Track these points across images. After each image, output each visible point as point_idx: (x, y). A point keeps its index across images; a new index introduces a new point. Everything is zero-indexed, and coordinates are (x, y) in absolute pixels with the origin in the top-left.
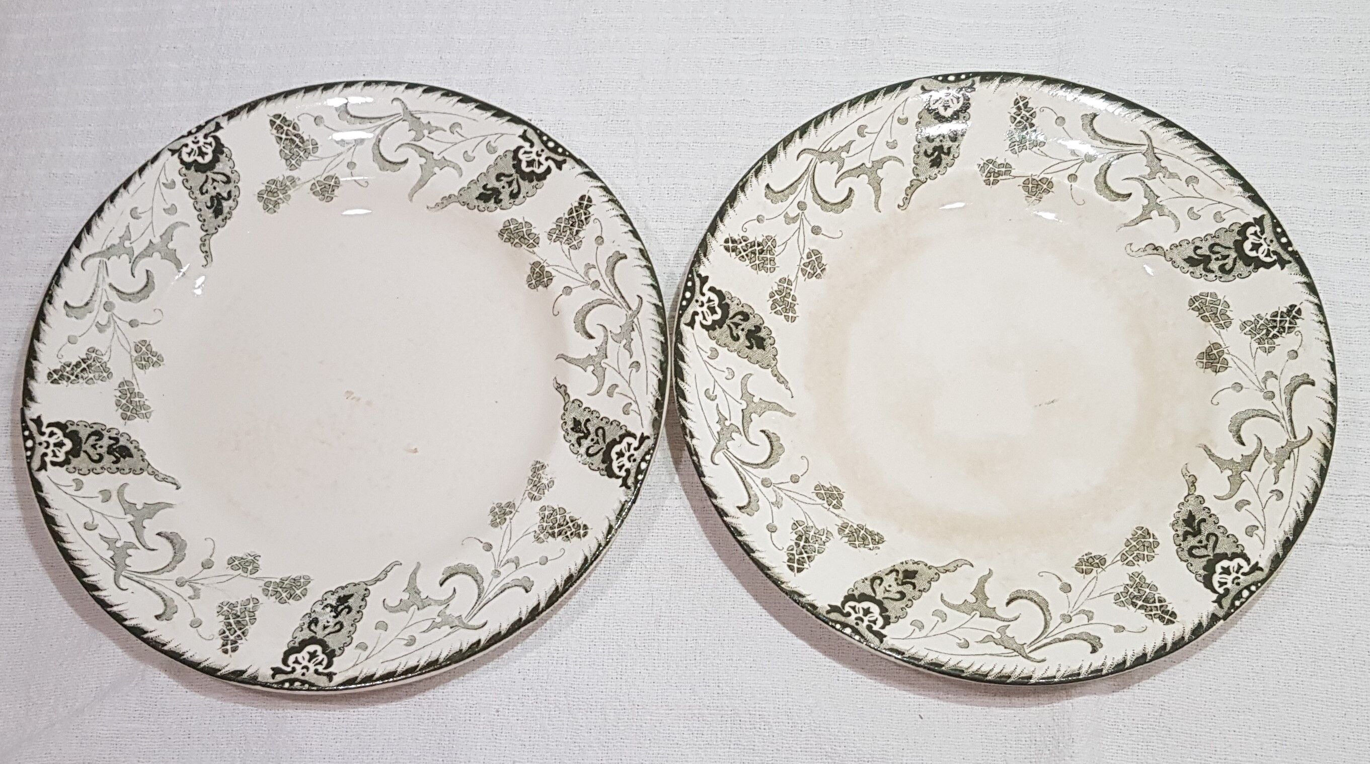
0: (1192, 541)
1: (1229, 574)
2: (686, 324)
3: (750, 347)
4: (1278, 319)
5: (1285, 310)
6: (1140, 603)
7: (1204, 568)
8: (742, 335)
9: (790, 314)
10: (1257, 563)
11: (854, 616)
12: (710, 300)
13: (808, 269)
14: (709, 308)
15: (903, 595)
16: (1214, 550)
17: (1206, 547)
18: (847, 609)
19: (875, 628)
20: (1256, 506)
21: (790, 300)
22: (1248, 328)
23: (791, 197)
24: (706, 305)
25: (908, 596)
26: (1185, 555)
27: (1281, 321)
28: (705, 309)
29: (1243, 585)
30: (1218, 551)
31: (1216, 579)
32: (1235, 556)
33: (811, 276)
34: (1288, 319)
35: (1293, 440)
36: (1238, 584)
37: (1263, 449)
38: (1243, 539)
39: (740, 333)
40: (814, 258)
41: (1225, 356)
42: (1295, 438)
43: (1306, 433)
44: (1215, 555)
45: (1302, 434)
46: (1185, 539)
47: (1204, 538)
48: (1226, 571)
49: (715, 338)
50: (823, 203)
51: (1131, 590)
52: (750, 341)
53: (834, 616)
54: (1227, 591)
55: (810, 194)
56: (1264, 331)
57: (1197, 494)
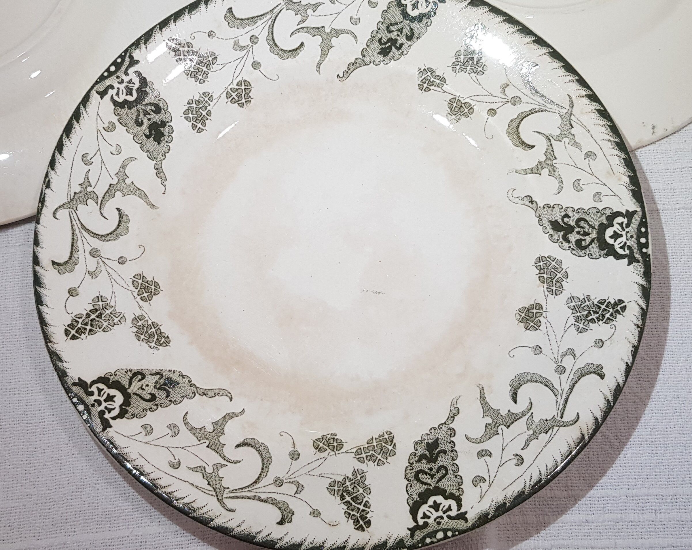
0: (424, 465)
1: (437, 510)
2: (97, 92)
3: (148, 137)
4: (603, 307)
5: (612, 302)
6: (348, 498)
7: (420, 495)
8: (146, 123)
9: (199, 125)
10: (466, 513)
11: (95, 397)
12: (130, 81)
13: (234, 95)
14: (127, 88)
15: (153, 397)
16: (438, 482)
17: (432, 476)
18: (94, 389)
19: (107, 416)
20: (493, 462)
21: (204, 113)
22: (574, 304)
23: (248, 28)
24: (125, 84)
25: (157, 401)
26: (411, 475)
27: (604, 310)
28: (122, 87)
29: (442, 526)
30: (440, 485)
31: (424, 509)
32: (452, 496)
33: (233, 101)
34: (611, 310)
35: (559, 418)
36: (439, 523)
37: (530, 414)
38: (467, 485)
39: (145, 121)
40: (243, 87)
41: (541, 319)
42: (562, 417)
43: (573, 417)
44: (436, 488)
45: (569, 416)
46: (419, 461)
47: (435, 467)
48: (436, 506)
49: (119, 115)
50: (274, 45)
51: (348, 483)
52: (150, 132)
53: (77, 390)
54: (426, 524)
55: (265, 33)
56: (586, 312)
57: (452, 426)
